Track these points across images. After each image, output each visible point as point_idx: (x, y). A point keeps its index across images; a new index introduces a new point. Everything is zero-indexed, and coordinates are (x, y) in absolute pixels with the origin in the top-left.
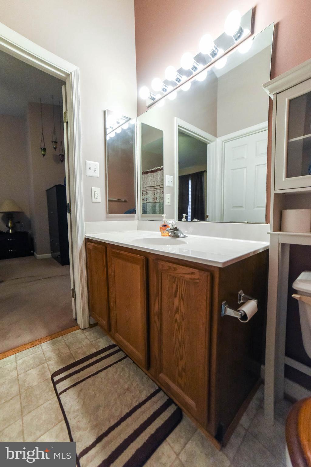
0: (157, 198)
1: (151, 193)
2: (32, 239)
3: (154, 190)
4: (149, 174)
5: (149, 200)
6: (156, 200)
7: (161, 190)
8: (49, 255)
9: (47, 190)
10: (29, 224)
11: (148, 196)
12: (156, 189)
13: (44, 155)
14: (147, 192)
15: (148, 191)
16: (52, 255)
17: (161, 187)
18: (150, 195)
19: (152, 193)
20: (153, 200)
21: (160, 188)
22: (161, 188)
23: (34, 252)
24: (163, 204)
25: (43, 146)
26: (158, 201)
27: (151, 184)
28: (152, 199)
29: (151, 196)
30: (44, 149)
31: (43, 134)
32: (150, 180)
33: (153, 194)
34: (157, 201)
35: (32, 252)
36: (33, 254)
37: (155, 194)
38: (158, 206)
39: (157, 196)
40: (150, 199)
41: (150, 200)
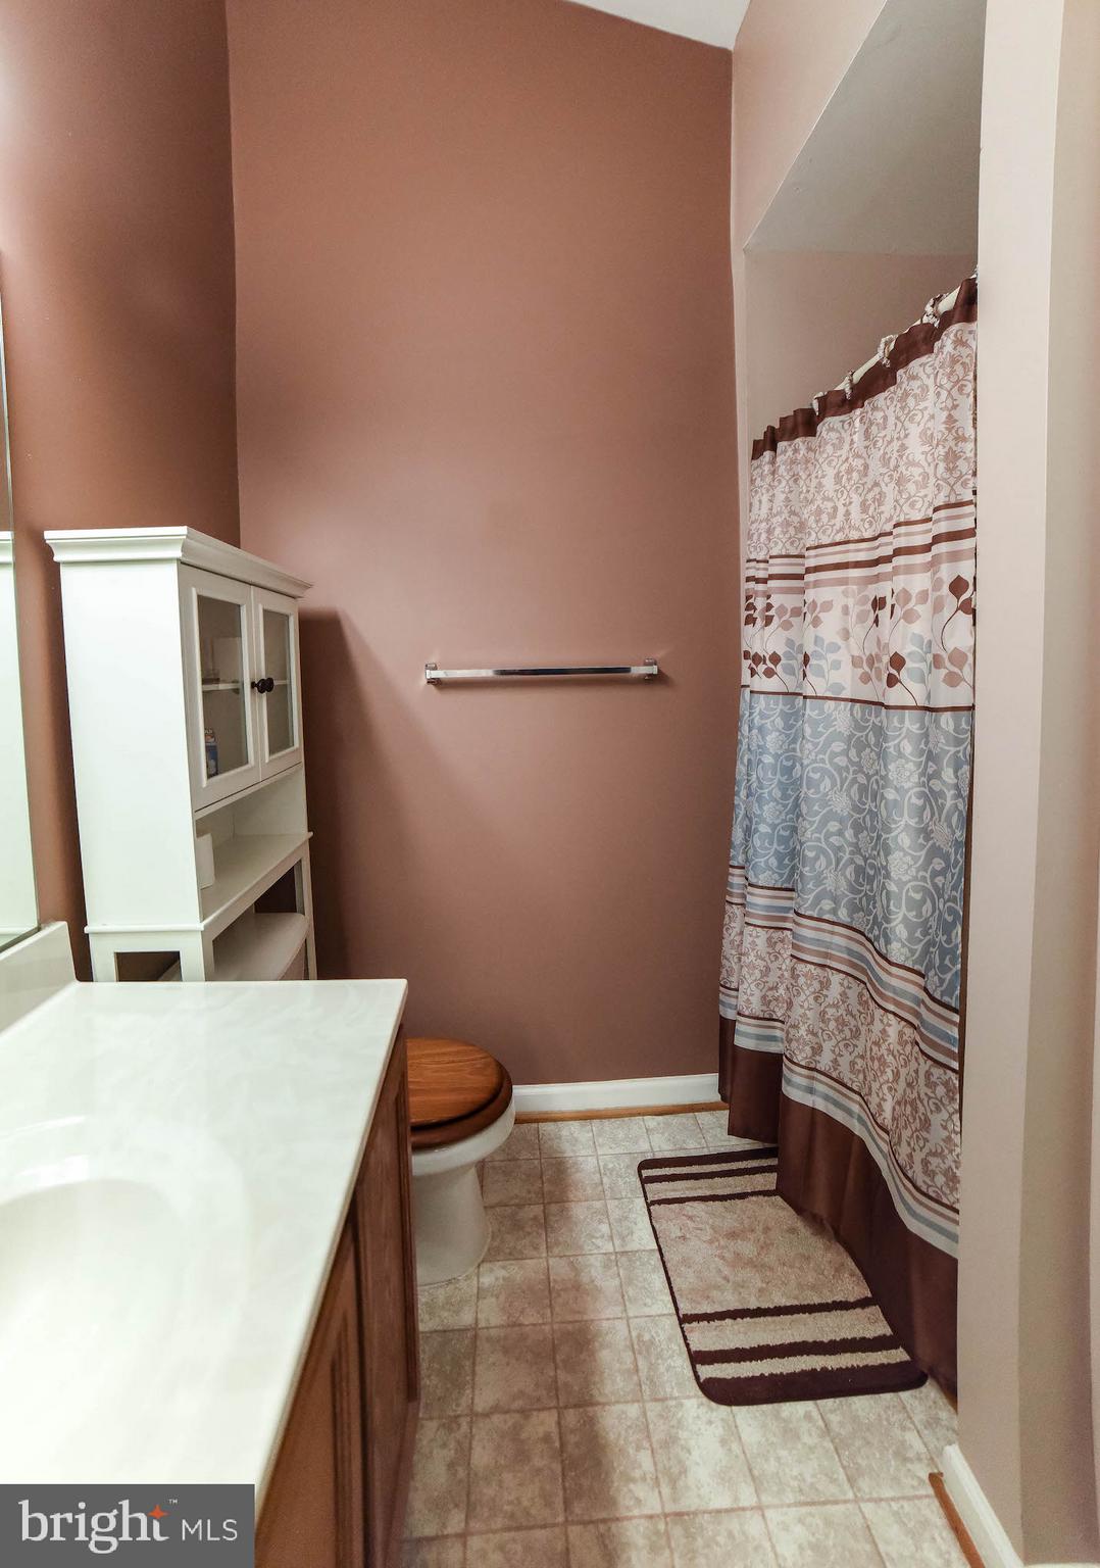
0: (898, 662)
1: (846, 610)
3: (877, 578)
4: (830, 426)
5: (820, 673)
6: (892, 681)
7: (947, 573)
11: (817, 640)
12: (887, 559)
14: (810, 595)
15: (816, 584)
17: (937, 539)
18: (830, 626)
19: (854, 611)
20: (866, 679)
21: (927, 548)
22: (943, 548)
24: (968, 739)
26: (909, 691)
27: (848, 514)
28: (856, 662)
29: (846, 634)
32: (838, 478)
33: (861, 618)
34: (895, 696)
37: (884, 614)
38: (908, 748)
39: (904, 637)
40: (836, 665)
41: (834, 677)
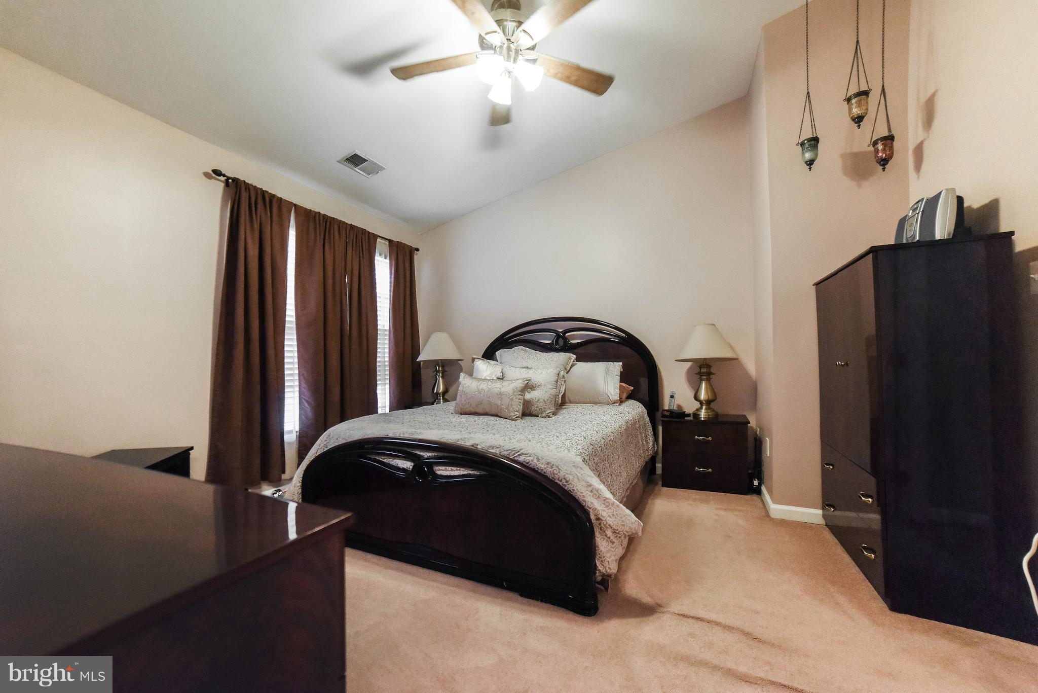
2: (758, 443)
8: (814, 515)
9: (817, 284)
10: (753, 391)
13: (810, 163)
16: (824, 516)
23: (760, 484)
25: (807, 134)
30: (814, 142)
31: (808, 93)
35: (756, 483)
36: (758, 492)
